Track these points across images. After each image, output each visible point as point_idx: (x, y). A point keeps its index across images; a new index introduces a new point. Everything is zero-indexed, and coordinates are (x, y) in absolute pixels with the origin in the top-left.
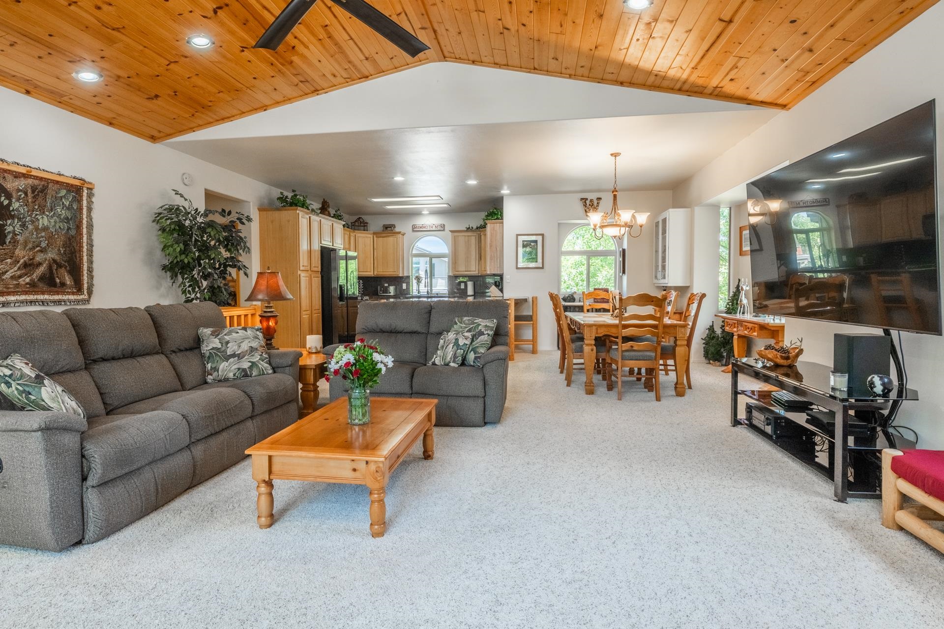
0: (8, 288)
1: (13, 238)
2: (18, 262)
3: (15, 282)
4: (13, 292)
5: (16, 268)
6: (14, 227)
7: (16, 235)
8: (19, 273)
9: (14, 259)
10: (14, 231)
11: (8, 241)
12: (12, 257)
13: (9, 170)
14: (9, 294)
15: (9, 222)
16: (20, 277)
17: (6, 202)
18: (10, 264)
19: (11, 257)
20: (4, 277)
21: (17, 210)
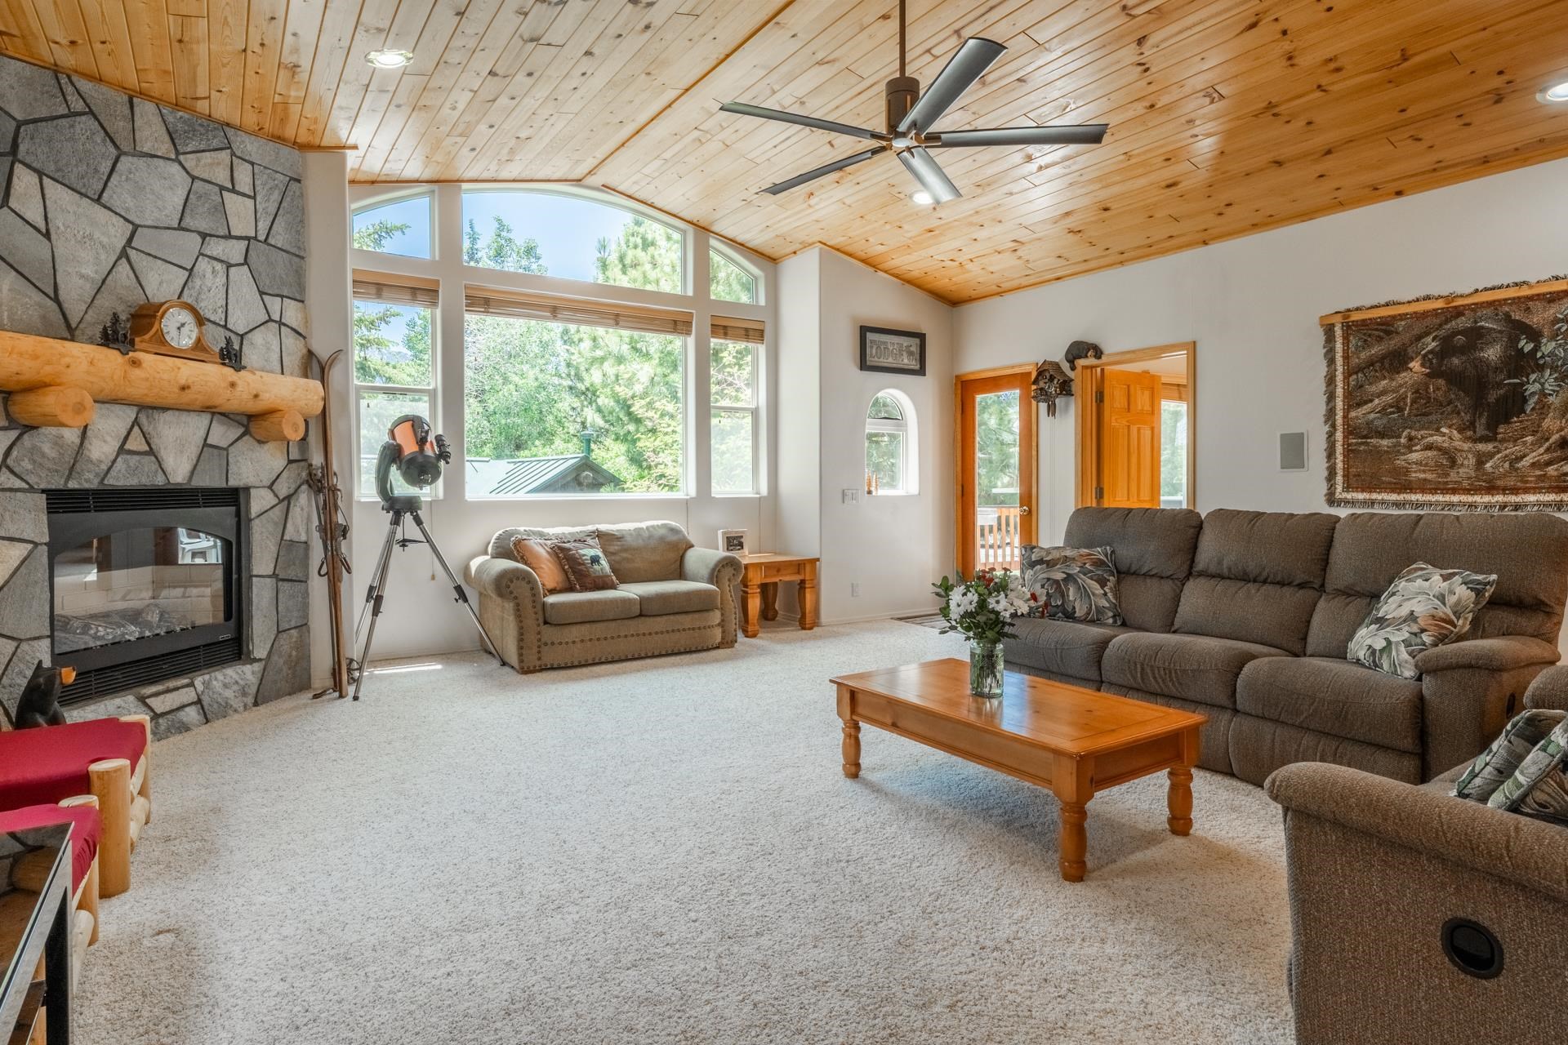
0: (1527, 482)
1: (1539, 401)
2: (1547, 439)
3: (1538, 473)
4: (1534, 488)
5: (1542, 450)
6: (1542, 385)
7: (1546, 395)
8: (1546, 457)
9: (1539, 435)
10: (1543, 389)
11: (1528, 409)
12: (1537, 432)
13: (1538, 295)
14: (1526, 491)
15: (1533, 377)
16: (1549, 463)
17: (1529, 347)
18: (1532, 444)
19: (1534, 433)
20: (1519, 465)
21: (1552, 354)
